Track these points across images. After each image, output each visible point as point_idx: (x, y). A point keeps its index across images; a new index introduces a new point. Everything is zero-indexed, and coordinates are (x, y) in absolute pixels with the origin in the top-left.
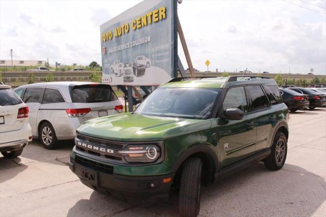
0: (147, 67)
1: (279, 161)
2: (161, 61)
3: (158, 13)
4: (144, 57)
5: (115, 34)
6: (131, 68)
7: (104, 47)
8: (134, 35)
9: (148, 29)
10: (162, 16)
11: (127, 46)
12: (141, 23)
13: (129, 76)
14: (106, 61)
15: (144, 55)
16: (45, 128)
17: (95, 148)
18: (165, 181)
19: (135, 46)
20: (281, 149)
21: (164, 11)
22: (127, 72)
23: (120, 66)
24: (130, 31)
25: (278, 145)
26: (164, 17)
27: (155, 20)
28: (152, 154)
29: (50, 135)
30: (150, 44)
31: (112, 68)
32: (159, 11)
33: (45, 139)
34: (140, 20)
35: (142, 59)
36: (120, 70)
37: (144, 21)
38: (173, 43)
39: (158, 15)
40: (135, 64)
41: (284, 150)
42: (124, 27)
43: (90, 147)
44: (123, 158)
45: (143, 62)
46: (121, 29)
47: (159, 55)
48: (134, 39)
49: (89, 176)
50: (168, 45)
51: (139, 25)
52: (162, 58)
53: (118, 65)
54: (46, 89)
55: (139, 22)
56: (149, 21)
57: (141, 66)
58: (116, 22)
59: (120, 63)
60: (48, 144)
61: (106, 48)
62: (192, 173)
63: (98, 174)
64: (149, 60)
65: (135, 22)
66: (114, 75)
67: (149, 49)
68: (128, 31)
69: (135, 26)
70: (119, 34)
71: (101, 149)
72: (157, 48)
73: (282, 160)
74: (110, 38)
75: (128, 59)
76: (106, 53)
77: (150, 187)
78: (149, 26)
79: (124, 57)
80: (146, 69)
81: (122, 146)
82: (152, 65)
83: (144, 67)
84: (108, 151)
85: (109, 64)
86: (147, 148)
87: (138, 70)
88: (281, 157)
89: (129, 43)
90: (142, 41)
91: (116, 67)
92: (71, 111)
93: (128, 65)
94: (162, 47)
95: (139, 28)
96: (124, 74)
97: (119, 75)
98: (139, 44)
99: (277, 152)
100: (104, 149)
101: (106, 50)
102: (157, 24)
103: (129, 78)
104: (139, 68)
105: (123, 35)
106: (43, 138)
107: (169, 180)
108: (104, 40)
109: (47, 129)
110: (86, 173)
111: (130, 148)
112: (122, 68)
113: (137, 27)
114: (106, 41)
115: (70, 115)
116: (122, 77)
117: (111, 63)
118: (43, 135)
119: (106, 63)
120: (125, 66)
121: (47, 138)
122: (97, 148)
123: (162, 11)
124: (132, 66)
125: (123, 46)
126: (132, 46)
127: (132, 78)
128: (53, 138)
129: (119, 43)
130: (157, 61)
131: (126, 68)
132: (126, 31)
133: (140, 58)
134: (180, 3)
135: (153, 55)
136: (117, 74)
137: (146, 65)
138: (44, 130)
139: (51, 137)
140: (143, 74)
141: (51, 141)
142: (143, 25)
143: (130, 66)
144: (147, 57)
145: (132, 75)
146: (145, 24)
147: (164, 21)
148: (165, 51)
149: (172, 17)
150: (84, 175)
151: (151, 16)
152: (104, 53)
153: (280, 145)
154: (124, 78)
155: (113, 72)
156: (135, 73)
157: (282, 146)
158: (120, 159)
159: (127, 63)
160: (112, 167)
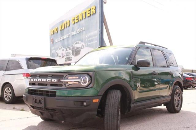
0: (82, 48)
1: (177, 106)
2: (92, 43)
3: (90, 10)
4: (80, 42)
5: (60, 29)
6: (71, 51)
7: (52, 39)
8: (73, 28)
9: (83, 22)
10: (93, 12)
11: (68, 36)
12: (78, 19)
13: (69, 56)
14: (53, 48)
15: (79, 40)
16: (7, 88)
17: (43, 80)
18: (94, 101)
19: (74, 35)
20: (178, 98)
21: (94, 8)
22: (68, 54)
23: (63, 50)
24: (70, 25)
25: (176, 94)
26: (94, 12)
27: (88, 15)
28: (85, 81)
29: (10, 93)
30: (84, 32)
31: (57, 53)
32: (90, 9)
33: (6, 97)
34: (78, 17)
35: (78, 44)
36: (63, 53)
37: (80, 17)
38: (100, 30)
39: (90, 12)
40: (73, 48)
41: (180, 99)
42: (66, 23)
43: (40, 80)
44: (63, 85)
45: (79, 46)
46: (64, 24)
47: (91, 39)
48: (73, 31)
49: (38, 101)
50: (97, 32)
51: (77, 20)
52: (92, 40)
53: (61, 50)
54: (9, 61)
55: (77, 18)
56: (84, 17)
57: (78, 48)
58: (61, 20)
59: (63, 48)
60: (8, 100)
61: (53, 39)
62: (114, 98)
63: (45, 99)
64: (83, 43)
65: (74, 19)
66: (59, 57)
67: (84, 36)
68: (69, 26)
69: (74, 21)
70: (63, 28)
71: (48, 80)
72: (89, 35)
73: (179, 106)
74: (56, 32)
75: (68, 45)
76: (53, 43)
77: (83, 105)
78: (84, 20)
79: (66, 43)
80: (81, 50)
81: (63, 76)
82: (86, 46)
83: (80, 49)
84: (53, 80)
85: (55, 50)
86: (82, 77)
87: (75, 51)
88: (179, 104)
89: (69, 34)
90: (78, 31)
91: (60, 52)
92: (27, 75)
93: (68, 49)
94: (92, 33)
95: (77, 22)
96: (65, 56)
97: (62, 57)
98: (76, 33)
99: (175, 99)
100: (50, 80)
101: (53, 41)
102: (89, 18)
103: (69, 58)
104: (76, 50)
105: (65, 28)
106: (5, 96)
107: (97, 100)
108: (52, 34)
109: (8, 89)
110: (36, 100)
111: (69, 78)
112: (64, 52)
113: (76, 22)
114: (53, 34)
115: (25, 77)
116: (64, 58)
117: (56, 49)
118: (5, 94)
119: (53, 50)
120: (67, 50)
121: (8, 96)
122: (45, 80)
123: (93, 9)
124: (71, 49)
125: (65, 36)
126: (71, 35)
127: (71, 58)
128: (12, 95)
129: (62, 34)
130: (89, 44)
131: (67, 51)
132: (68, 25)
133: (77, 43)
134: (105, 3)
135: (86, 40)
136: (60, 56)
137: (81, 47)
138: (6, 90)
139: (11, 95)
140: (79, 54)
141: (10, 97)
142: (79, 20)
143: (70, 49)
144: (82, 42)
145: (71, 56)
146: (81, 19)
147: (94, 16)
148: (95, 35)
149: (100, 12)
150: (34, 101)
151: (85, 13)
152: (52, 43)
153: (178, 94)
154: (66, 59)
155: (58, 55)
156: (73, 54)
157: (178, 96)
158: (61, 85)
159: (68, 48)
160: (55, 92)
